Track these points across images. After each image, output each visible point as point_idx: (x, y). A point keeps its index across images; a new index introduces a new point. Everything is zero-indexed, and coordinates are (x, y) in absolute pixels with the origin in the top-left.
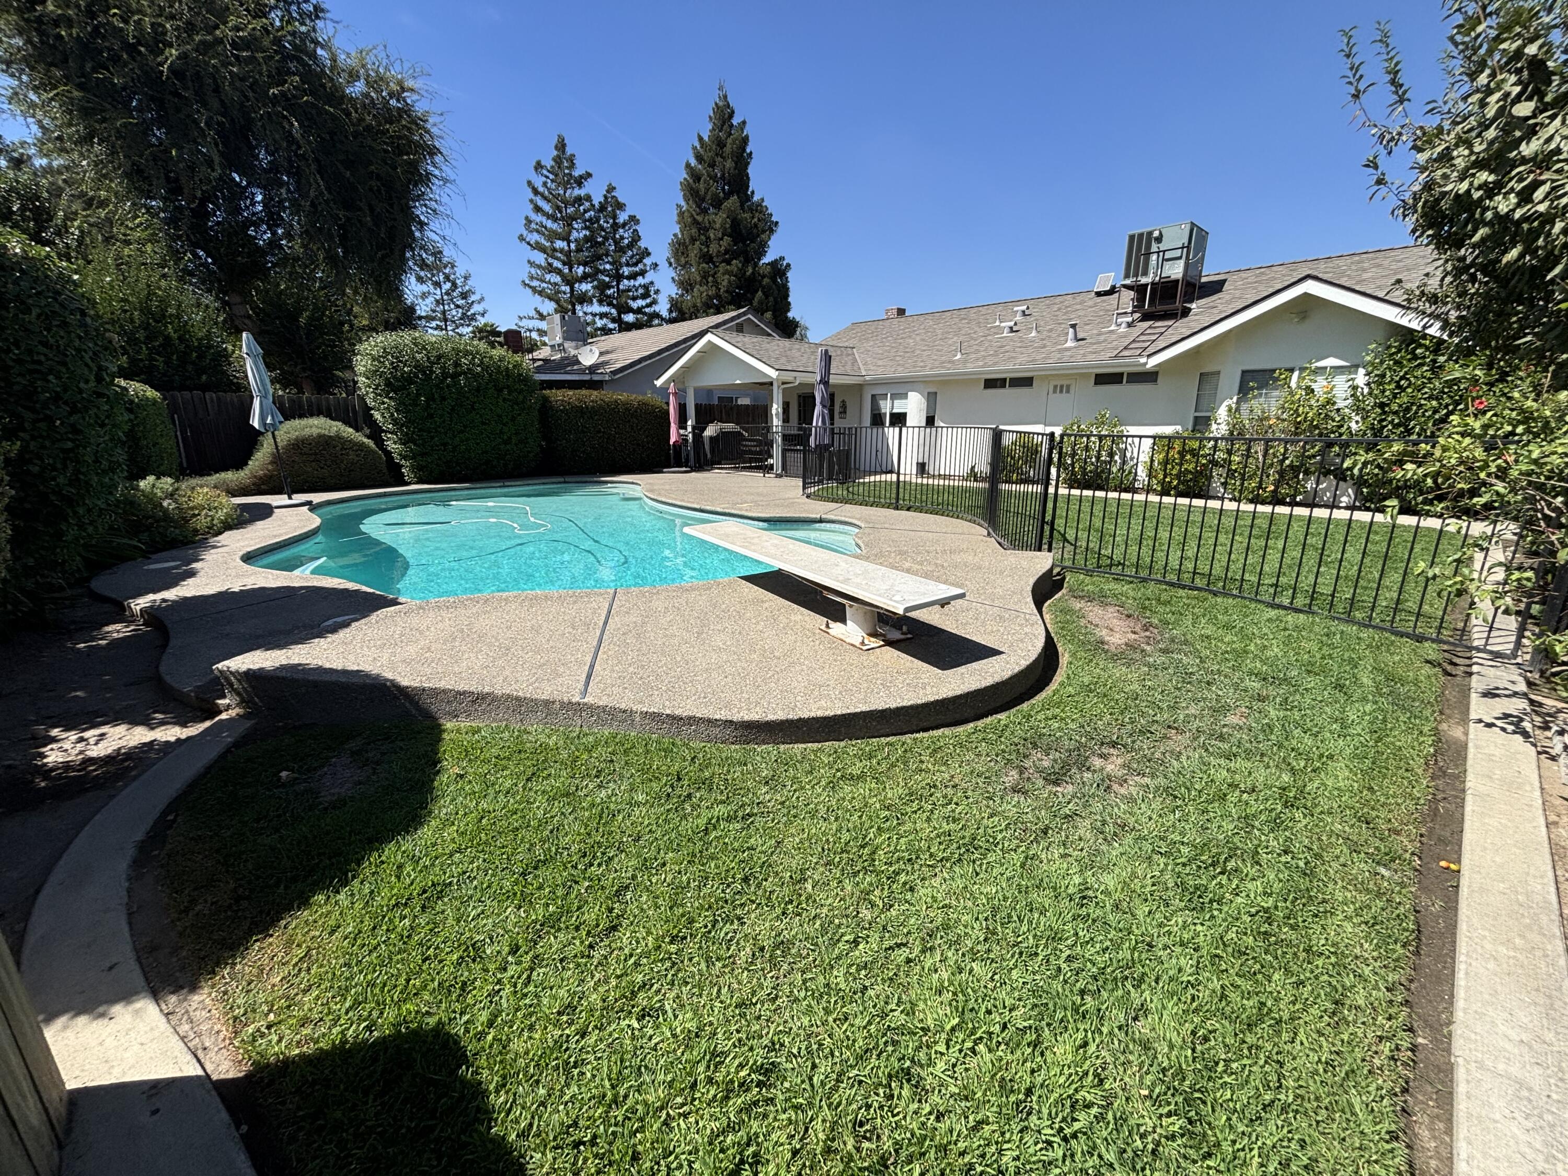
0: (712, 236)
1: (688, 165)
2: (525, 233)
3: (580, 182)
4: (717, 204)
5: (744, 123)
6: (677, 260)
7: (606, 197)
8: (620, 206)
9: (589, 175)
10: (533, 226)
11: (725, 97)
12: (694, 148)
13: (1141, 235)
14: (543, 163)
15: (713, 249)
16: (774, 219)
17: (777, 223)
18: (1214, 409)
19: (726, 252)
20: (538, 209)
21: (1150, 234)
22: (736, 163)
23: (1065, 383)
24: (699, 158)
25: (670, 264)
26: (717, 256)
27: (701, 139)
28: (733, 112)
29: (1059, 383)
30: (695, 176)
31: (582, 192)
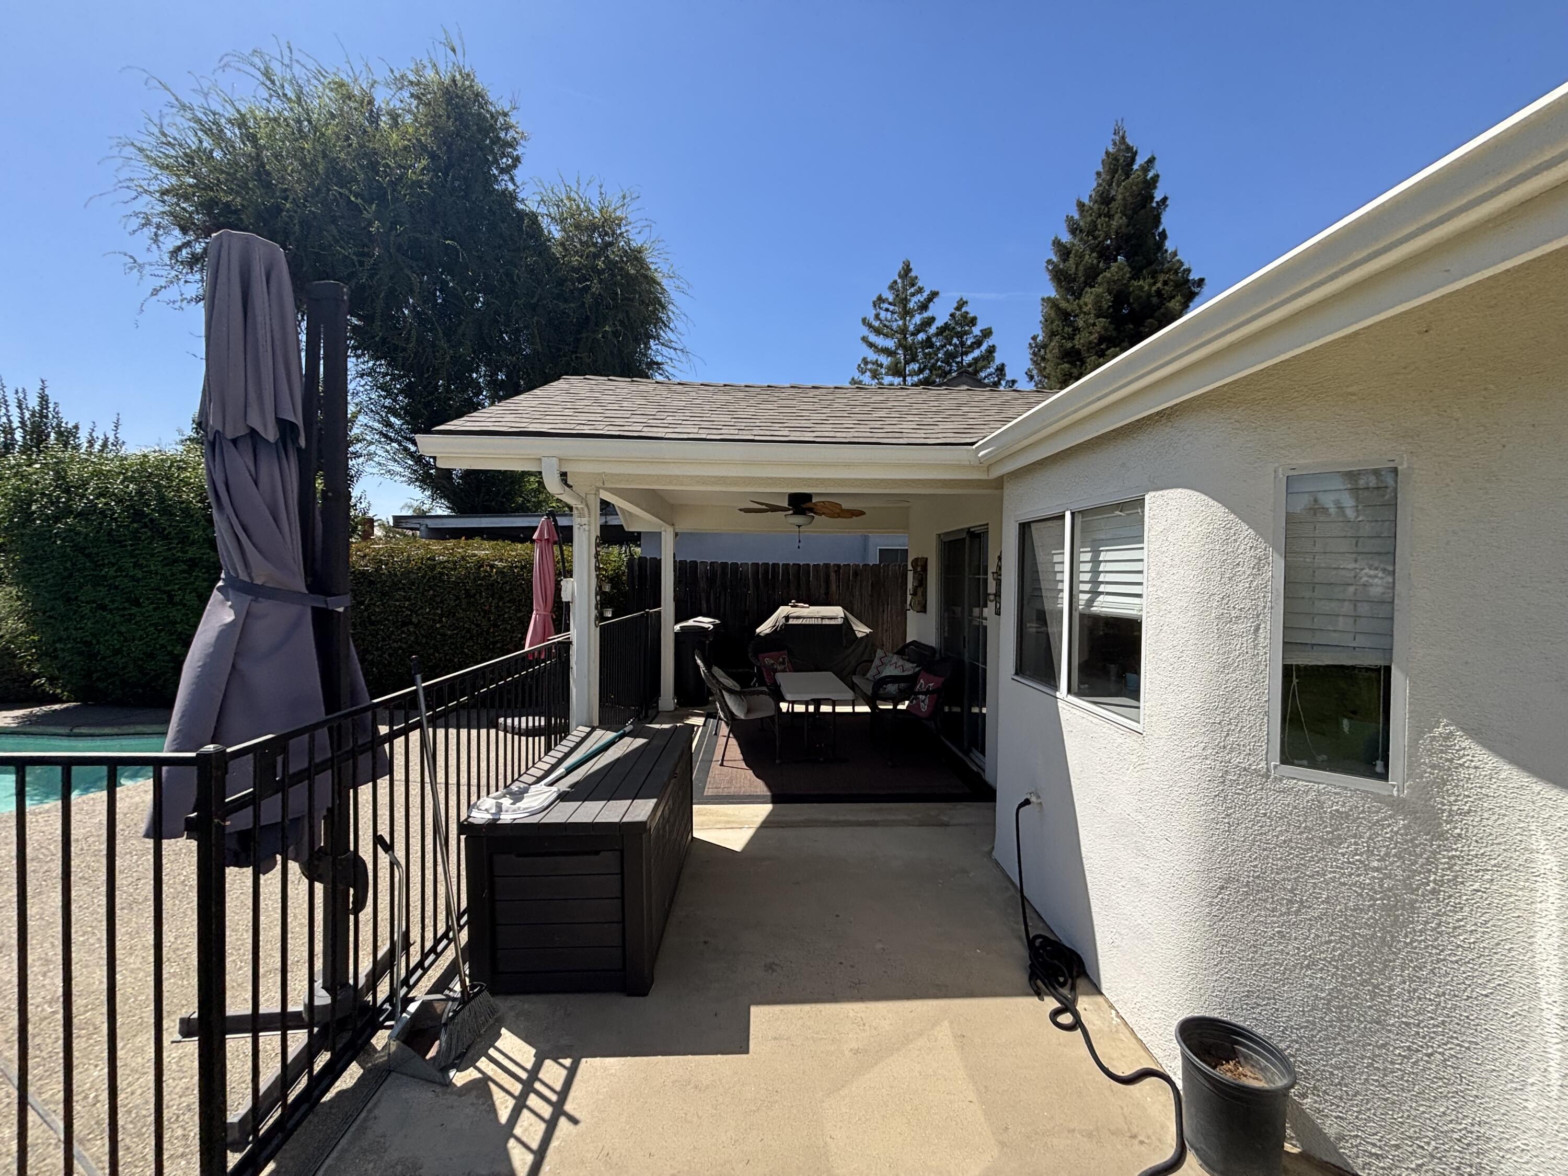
0: (1080, 323)
1: (1057, 243)
2: (857, 375)
3: (924, 307)
4: (1091, 276)
5: (1151, 161)
6: (1041, 371)
7: (952, 315)
8: (973, 321)
9: (934, 294)
10: (869, 366)
11: (1123, 138)
12: (1070, 219)
14: (884, 297)
15: (1079, 341)
16: (1194, 276)
17: (1201, 281)
19: (1102, 339)
20: (871, 345)
22: (1130, 218)
24: (1074, 229)
25: (1031, 378)
26: (1088, 350)
27: (1081, 205)
28: (1136, 153)
30: (1064, 251)
31: (925, 315)
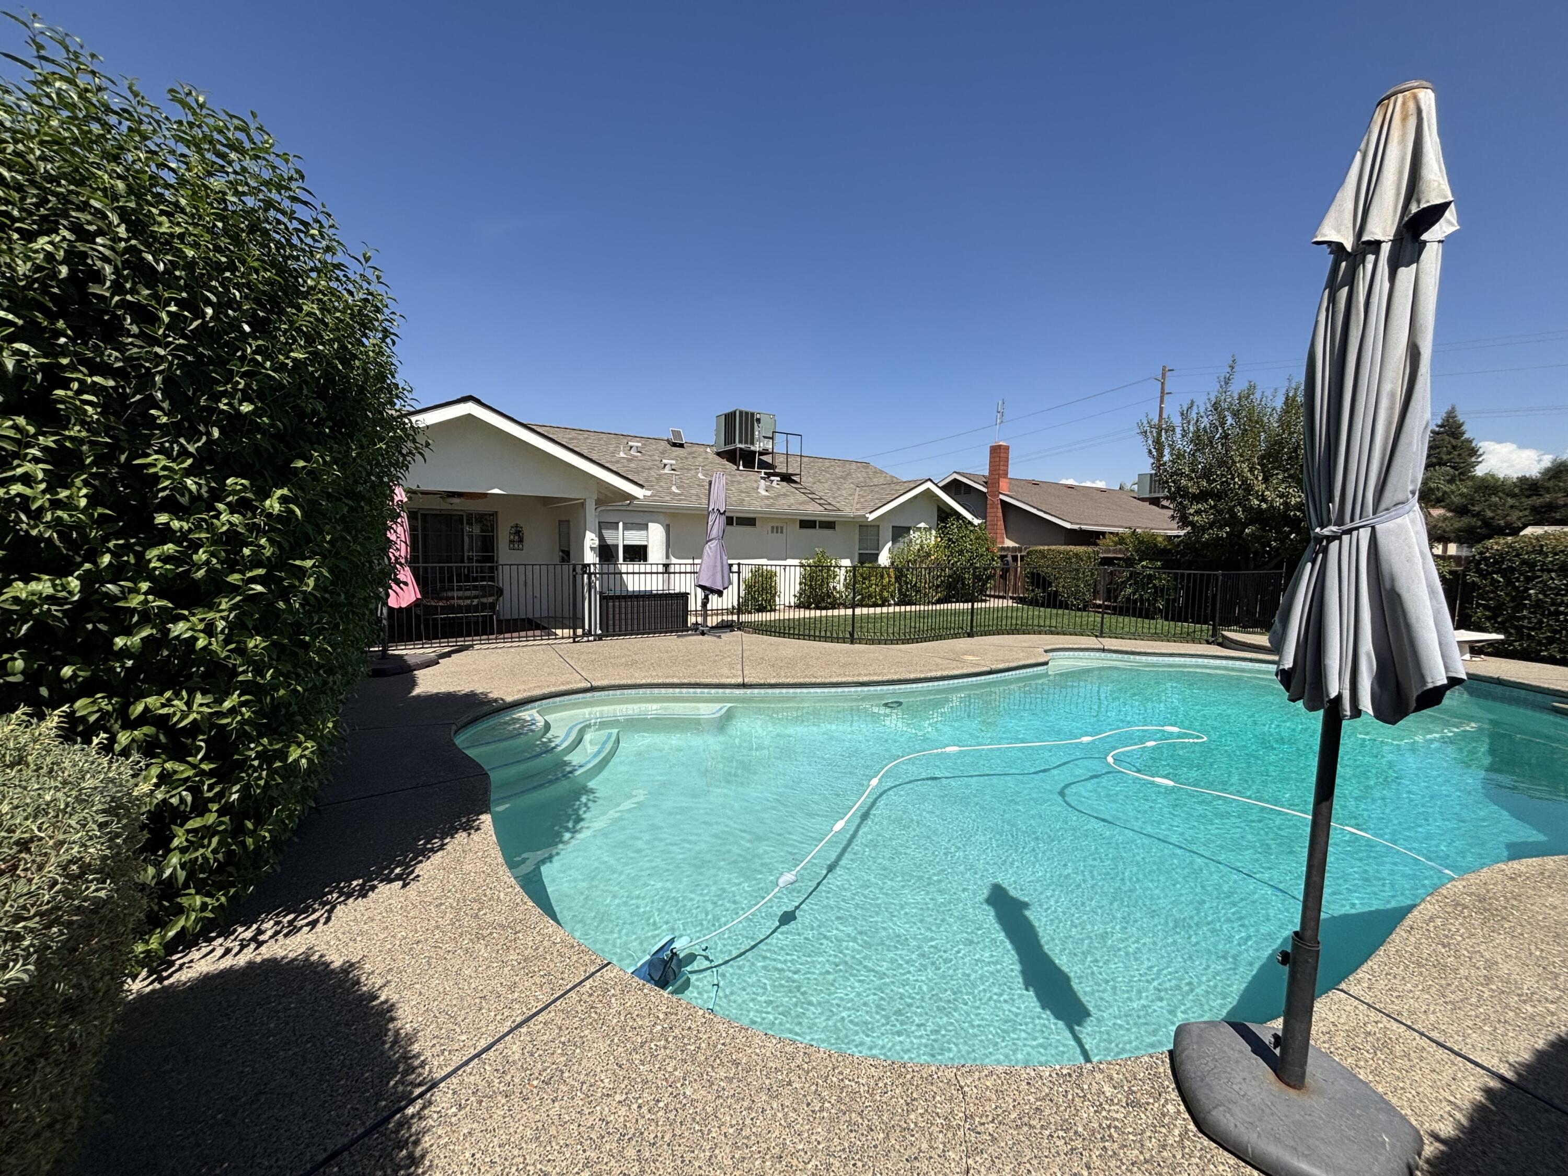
13: (747, 413)
18: (879, 549)
21: (753, 414)
23: (779, 525)
29: (775, 525)
